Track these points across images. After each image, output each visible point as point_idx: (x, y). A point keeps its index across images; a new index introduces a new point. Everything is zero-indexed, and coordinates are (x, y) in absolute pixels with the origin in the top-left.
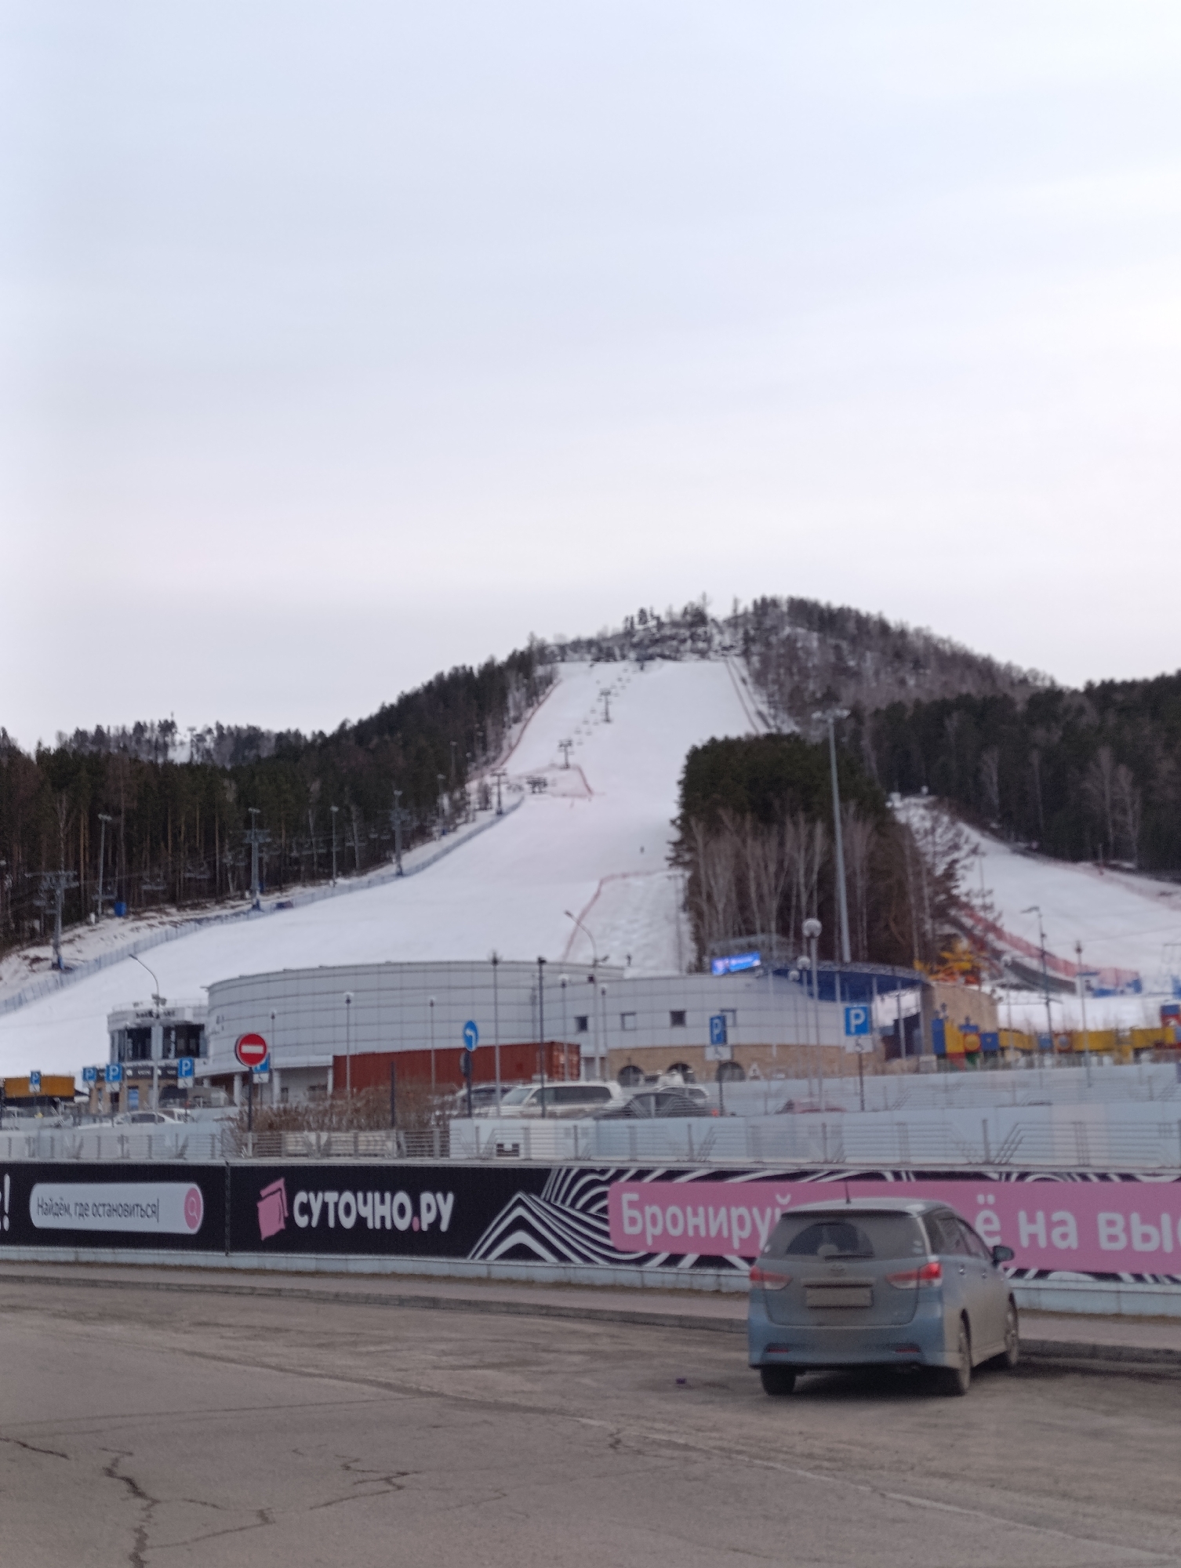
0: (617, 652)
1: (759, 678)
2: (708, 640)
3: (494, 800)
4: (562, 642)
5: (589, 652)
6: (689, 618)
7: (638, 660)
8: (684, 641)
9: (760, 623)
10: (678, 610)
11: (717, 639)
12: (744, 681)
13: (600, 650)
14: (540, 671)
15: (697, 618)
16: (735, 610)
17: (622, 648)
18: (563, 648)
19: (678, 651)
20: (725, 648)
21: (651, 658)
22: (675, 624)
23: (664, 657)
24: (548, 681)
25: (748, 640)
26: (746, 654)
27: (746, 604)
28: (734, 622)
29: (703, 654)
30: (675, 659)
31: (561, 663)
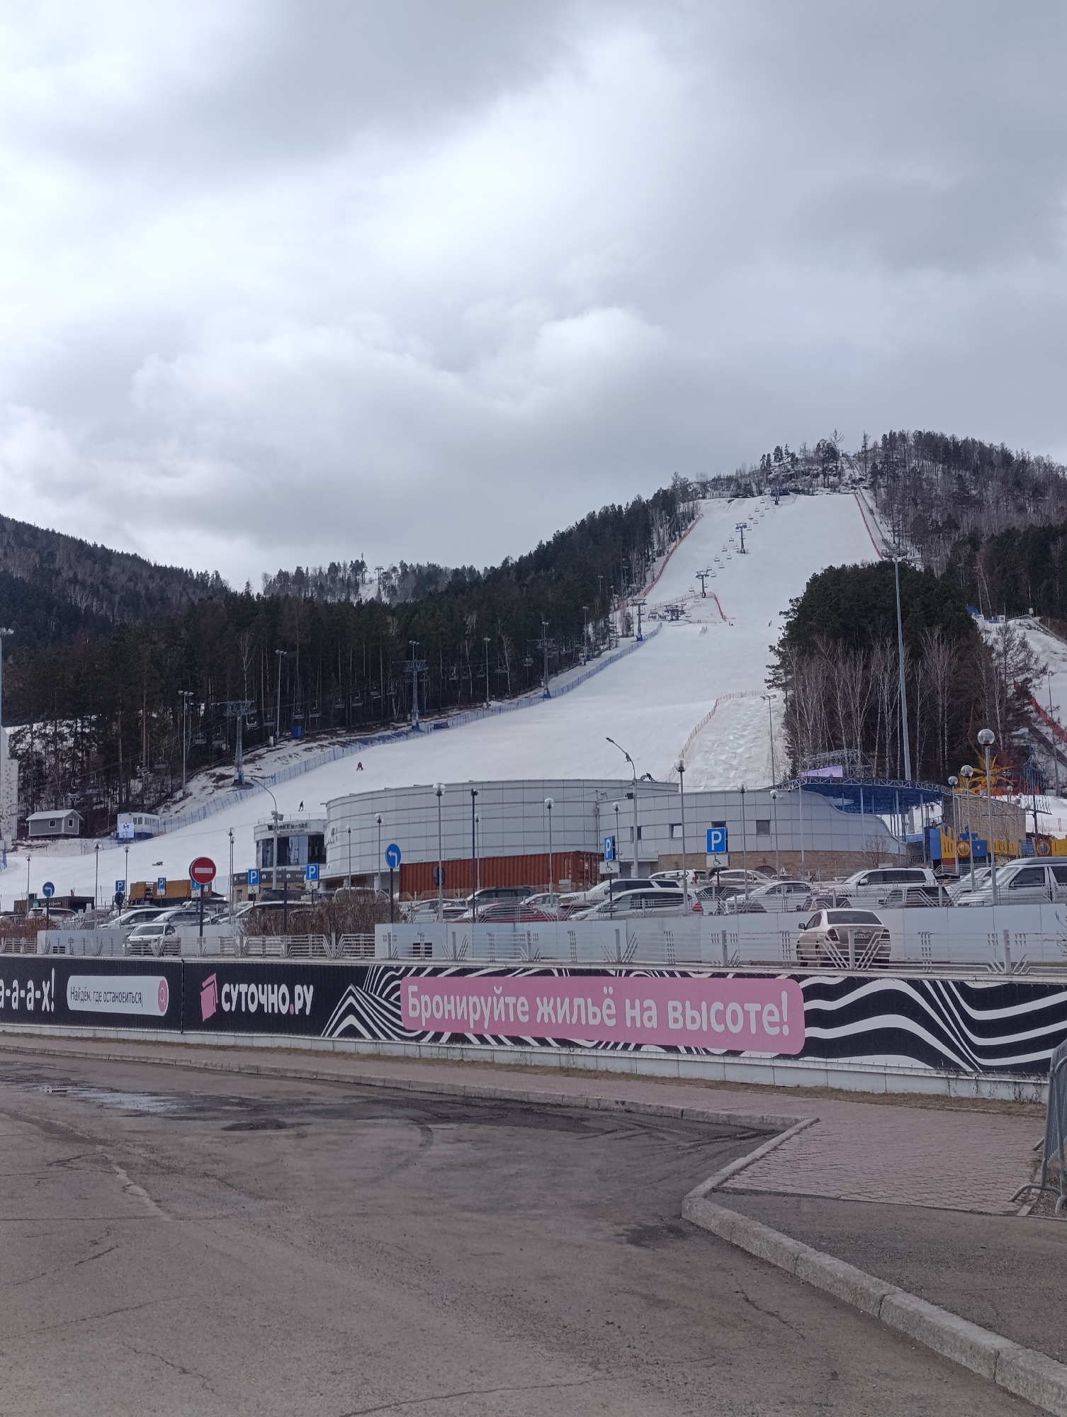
0: (754, 488)
1: (886, 509)
2: (840, 474)
3: (635, 627)
4: (704, 480)
5: (728, 488)
6: (821, 454)
7: (772, 495)
8: (817, 475)
9: (887, 457)
10: (812, 447)
11: (848, 472)
12: (872, 512)
13: (739, 486)
14: (682, 508)
15: (829, 453)
16: (865, 447)
17: (758, 485)
18: (704, 485)
19: (811, 485)
20: (854, 481)
21: (785, 493)
22: (808, 460)
23: (797, 491)
24: (690, 516)
25: (875, 472)
26: (873, 486)
27: (876, 439)
28: (864, 456)
29: (834, 488)
30: (808, 493)
31: (700, 501)
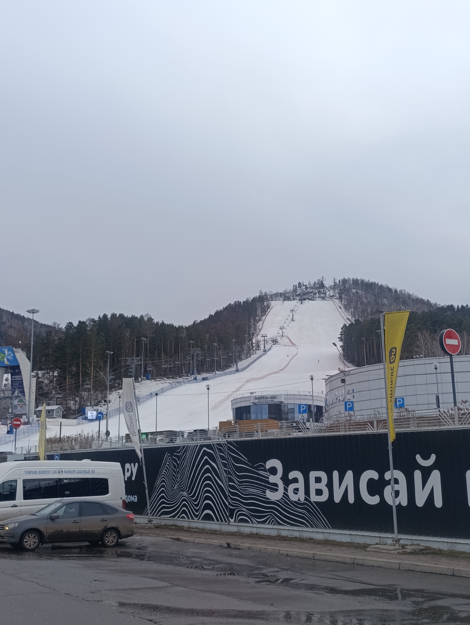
0: (292, 298)
1: (347, 307)
2: (325, 294)
3: (262, 347)
4: (271, 293)
5: (281, 297)
6: (317, 285)
7: (300, 300)
8: (316, 293)
9: (344, 286)
10: (312, 283)
11: (328, 293)
12: (340, 308)
13: (286, 297)
16: (335, 282)
20: (331, 296)
21: (305, 299)
24: (268, 307)
25: (340, 293)
26: (340, 298)
28: (334, 287)
29: (323, 298)
30: (313, 300)
31: (272, 301)
